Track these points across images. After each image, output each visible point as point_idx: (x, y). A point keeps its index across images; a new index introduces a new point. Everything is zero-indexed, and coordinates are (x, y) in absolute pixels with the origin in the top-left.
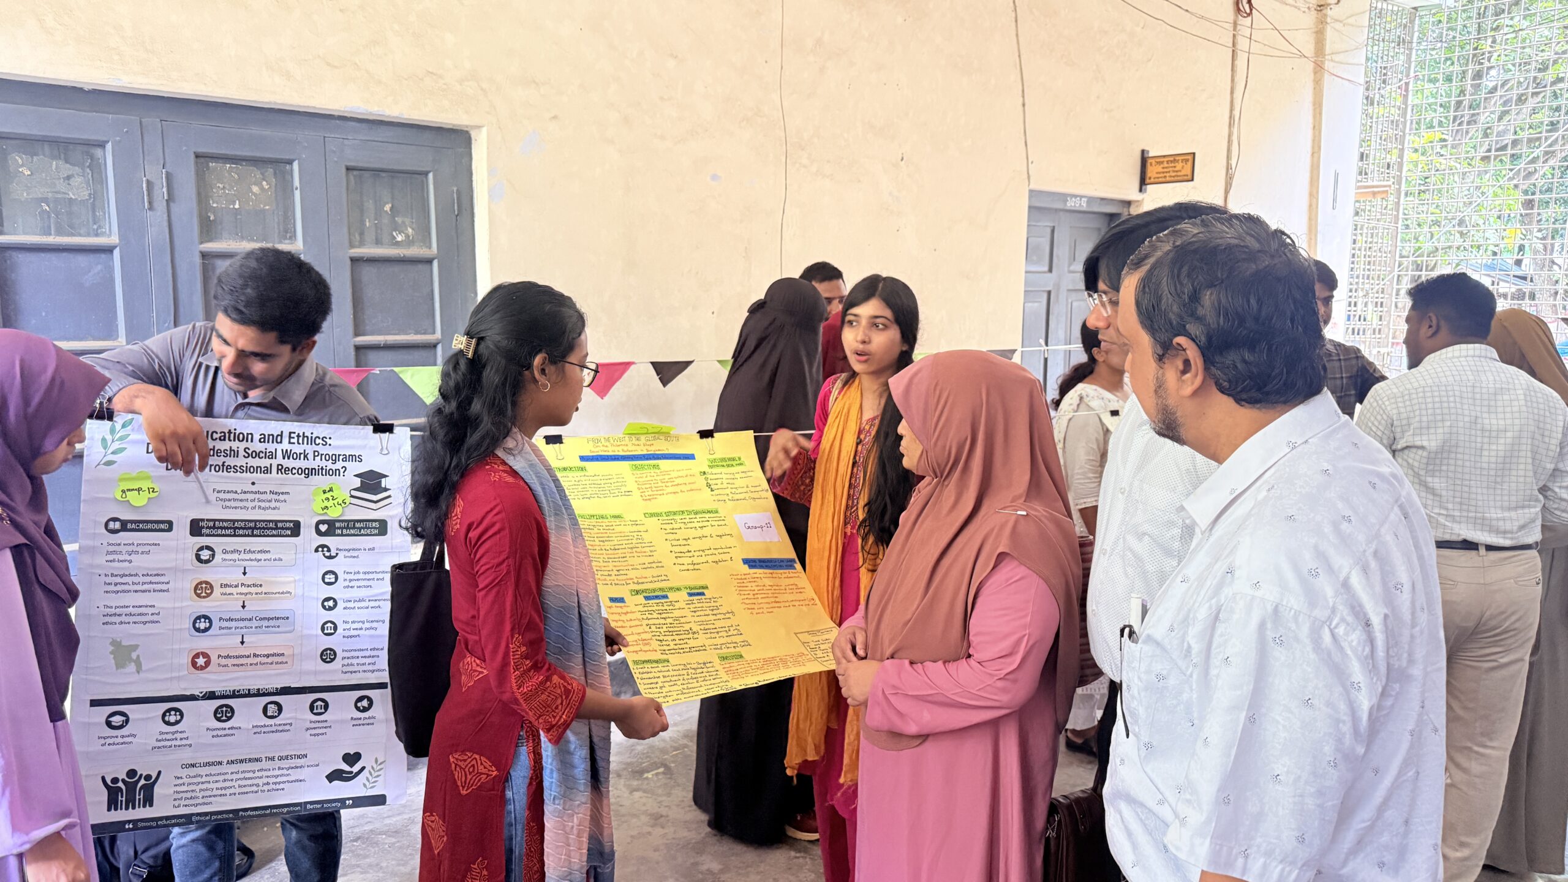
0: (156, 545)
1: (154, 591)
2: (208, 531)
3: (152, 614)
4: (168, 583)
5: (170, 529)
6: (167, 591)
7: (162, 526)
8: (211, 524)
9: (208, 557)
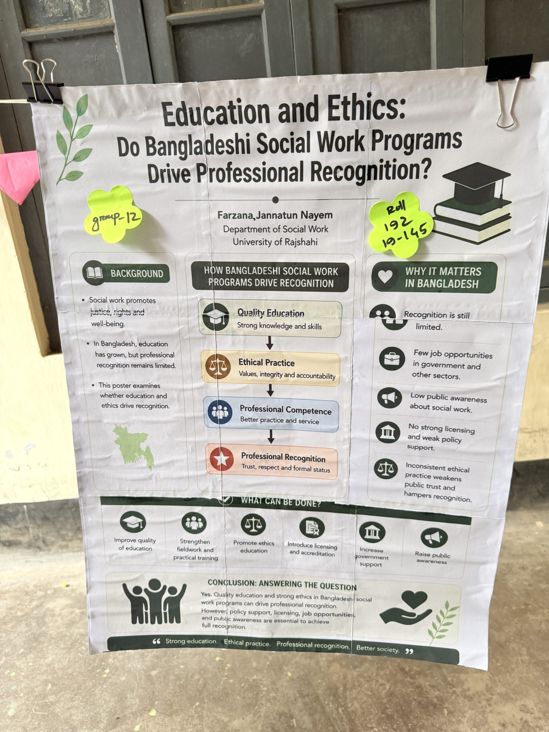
0: (151, 301)
1: (157, 366)
2: (216, 281)
3: (158, 397)
4: (172, 356)
5: (166, 279)
6: (173, 366)
7: (156, 274)
8: (219, 270)
9: (219, 321)
